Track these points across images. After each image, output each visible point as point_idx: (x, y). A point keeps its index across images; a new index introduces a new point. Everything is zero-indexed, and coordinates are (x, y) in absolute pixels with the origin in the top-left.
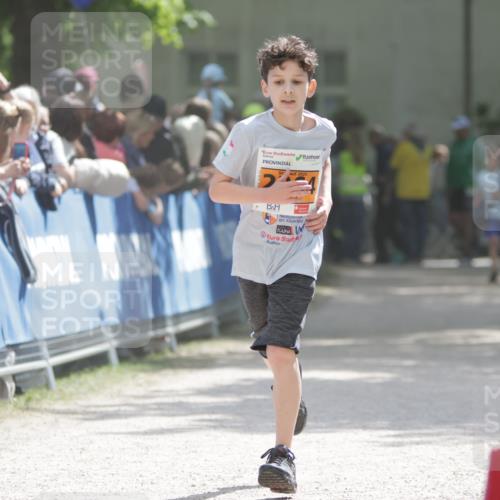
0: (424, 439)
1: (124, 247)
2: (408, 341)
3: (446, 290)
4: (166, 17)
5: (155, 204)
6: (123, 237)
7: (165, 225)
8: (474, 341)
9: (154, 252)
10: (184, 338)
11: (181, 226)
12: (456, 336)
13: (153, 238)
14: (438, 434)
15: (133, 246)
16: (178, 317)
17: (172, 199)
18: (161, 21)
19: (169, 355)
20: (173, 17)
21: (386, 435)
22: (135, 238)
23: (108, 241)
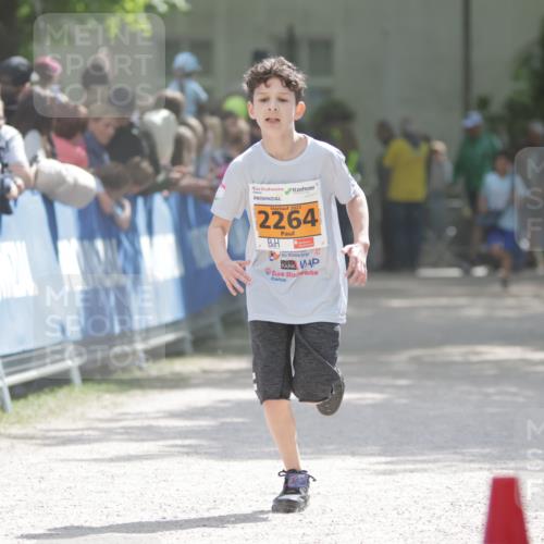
0: (419, 466)
1: (87, 256)
2: (401, 358)
3: (444, 301)
6: (86, 243)
7: (133, 229)
8: (474, 358)
9: (120, 260)
10: (154, 354)
11: (150, 231)
12: (455, 353)
13: (119, 244)
14: (435, 461)
15: (97, 253)
16: (148, 332)
17: (140, 202)
18: (128, 5)
19: (138, 374)
21: (377, 462)
22: (99, 244)
23: (70, 247)
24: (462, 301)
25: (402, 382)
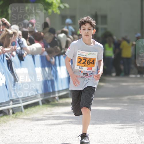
0: (130, 126)
1: (43, 71)
2: (125, 98)
3: (136, 84)
5: (52, 59)
6: (43, 68)
7: (55, 65)
9: (52, 73)
10: (61, 97)
11: (60, 65)
12: (139, 97)
13: (52, 69)
14: (134, 125)
15: (46, 71)
16: (59, 92)
17: (57, 58)
18: (54, 6)
19: (57, 102)
20: (57, 5)
22: (47, 69)
23: (39, 70)
24: (141, 83)
25: (126, 105)
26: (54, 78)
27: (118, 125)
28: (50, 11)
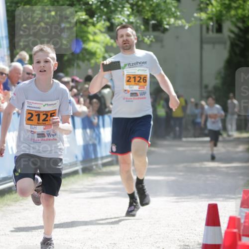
0: (186, 200)
1: (84, 134)
2: (181, 166)
3: (194, 148)
4: (99, 55)
5: (94, 119)
6: (84, 130)
7: (98, 126)
8: (203, 166)
9: (94, 135)
10: (104, 165)
11: (104, 126)
12: (197, 165)
13: (94, 130)
14: (191, 198)
15: (87, 133)
16: (102, 158)
17: (101, 117)
18: (98, 56)
19: (99, 171)
20: (102, 55)
21: (174, 199)
22: (88, 131)
23: (79, 132)
24: (200, 148)
25: (181, 174)
26: (97, 142)
27: (172, 198)
28: (93, 61)
